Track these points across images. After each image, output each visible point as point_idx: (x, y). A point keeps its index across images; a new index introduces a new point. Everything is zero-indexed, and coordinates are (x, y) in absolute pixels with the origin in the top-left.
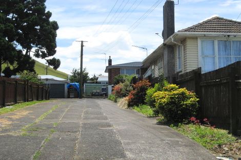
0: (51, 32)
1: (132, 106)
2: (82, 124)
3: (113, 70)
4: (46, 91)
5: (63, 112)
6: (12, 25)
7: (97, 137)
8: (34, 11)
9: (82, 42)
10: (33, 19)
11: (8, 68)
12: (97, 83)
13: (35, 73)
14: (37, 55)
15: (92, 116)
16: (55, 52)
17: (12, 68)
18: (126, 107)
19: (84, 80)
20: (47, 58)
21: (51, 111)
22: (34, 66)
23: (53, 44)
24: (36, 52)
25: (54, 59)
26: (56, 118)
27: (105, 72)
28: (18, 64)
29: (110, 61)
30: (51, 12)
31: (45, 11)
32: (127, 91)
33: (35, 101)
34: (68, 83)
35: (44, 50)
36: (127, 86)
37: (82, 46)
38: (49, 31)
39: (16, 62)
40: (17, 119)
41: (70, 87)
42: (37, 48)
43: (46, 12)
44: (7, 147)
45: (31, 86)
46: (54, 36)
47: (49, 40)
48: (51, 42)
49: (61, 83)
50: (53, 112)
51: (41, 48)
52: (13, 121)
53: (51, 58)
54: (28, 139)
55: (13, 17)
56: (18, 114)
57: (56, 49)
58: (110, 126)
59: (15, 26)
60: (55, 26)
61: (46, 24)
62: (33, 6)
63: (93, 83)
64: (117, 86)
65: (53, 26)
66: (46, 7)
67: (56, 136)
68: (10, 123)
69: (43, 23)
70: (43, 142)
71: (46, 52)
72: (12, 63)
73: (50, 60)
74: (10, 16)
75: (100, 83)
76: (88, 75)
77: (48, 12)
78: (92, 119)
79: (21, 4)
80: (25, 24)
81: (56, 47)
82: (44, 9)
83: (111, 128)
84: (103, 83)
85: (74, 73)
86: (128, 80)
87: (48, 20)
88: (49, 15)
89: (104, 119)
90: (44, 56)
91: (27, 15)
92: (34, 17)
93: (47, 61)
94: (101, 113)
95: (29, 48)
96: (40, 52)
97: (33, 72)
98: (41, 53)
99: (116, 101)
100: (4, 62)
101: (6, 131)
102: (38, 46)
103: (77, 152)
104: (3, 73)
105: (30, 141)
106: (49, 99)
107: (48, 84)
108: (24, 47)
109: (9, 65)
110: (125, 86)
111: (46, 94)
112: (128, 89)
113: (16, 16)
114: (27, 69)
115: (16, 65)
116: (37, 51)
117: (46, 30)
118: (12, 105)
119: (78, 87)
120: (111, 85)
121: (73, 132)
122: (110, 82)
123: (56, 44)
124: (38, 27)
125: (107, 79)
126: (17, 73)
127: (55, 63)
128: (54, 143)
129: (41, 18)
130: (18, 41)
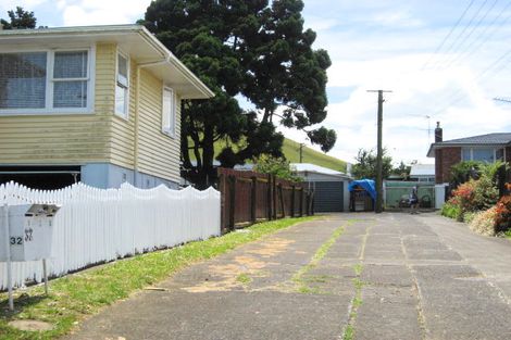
0: (315, 72)
1: (505, 230)
2: (414, 268)
3: (445, 153)
4: (308, 197)
5: (358, 241)
6: (236, 61)
7: (459, 299)
8: (279, 30)
9: (380, 92)
10: (278, 47)
11: (227, 151)
12: (409, 179)
13: (285, 159)
14: (288, 122)
15: (426, 252)
16: (324, 115)
17: (235, 149)
18: (491, 231)
19: (383, 173)
20: (308, 128)
21: (333, 240)
22: (281, 145)
23: (319, 97)
24: (285, 115)
25: (323, 130)
26: (353, 256)
27: (428, 155)
28: (248, 141)
29: (439, 133)
30: (313, 30)
31: (302, 28)
32: (486, 197)
33: (288, 219)
34: (350, 181)
35: (301, 111)
36: (486, 186)
37: (381, 101)
38: (311, 70)
39: (245, 138)
40: (271, 257)
41: (355, 189)
42: (285, 108)
43: (303, 31)
44: (280, 317)
45: (279, 187)
46: (322, 81)
47: (312, 91)
48: (315, 94)
49: (335, 180)
50: (337, 241)
51: (296, 108)
52: (266, 261)
53: (316, 127)
54: (316, 299)
55: (235, 44)
56: (269, 245)
57: (326, 109)
58: (474, 273)
59: (241, 62)
60: (323, 60)
61: (306, 56)
62: (276, 19)
63: (401, 179)
64: (463, 187)
65: (319, 59)
66: (303, 21)
67: (372, 295)
68: (263, 265)
69: (298, 55)
70: (350, 307)
71: (305, 115)
72: (235, 139)
73: (315, 132)
74: (230, 42)
75: (417, 179)
76: (391, 163)
77: (309, 31)
78: (429, 257)
79: (253, 16)
80: (262, 57)
81: (325, 104)
82: (300, 24)
83: (479, 279)
84: (422, 180)
85: (362, 160)
86: (488, 173)
87: (309, 48)
88: (311, 36)
89: (456, 259)
90: (301, 123)
91: (265, 38)
92: (279, 42)
93: (309, 134)
94: (441, 246)
95: (270, 108)
96: (293, 115)
97: (281, 159)
98: (295, 119)
99: (461, 220)
100: (221, 137)
101: (263, 282)
102: (289, 103)
103: (428, 331)
104: (218, 159)
105: (321, 304)
106: (313, 214)
107: (312, 183)
108: (260, 106)
109: (230, 143)
110: (481, 186)
111: (308, 202)
112: (488, 193)
113: (241, 41)
114: (266, 152)
115: (243, 142)
116: (287, 114)
117: (304, 70)
118: (247, 226)
119: (373, 188)
120: (441, 183)
121: (402, 286)
122: (439, 178)
123: (326, 99)
124: (287, 64)
125: (432, 172)
126: (247, 160)
127: (325, 139)
128: (372, 310)
129: (293, 45)
130: (246, 93)
